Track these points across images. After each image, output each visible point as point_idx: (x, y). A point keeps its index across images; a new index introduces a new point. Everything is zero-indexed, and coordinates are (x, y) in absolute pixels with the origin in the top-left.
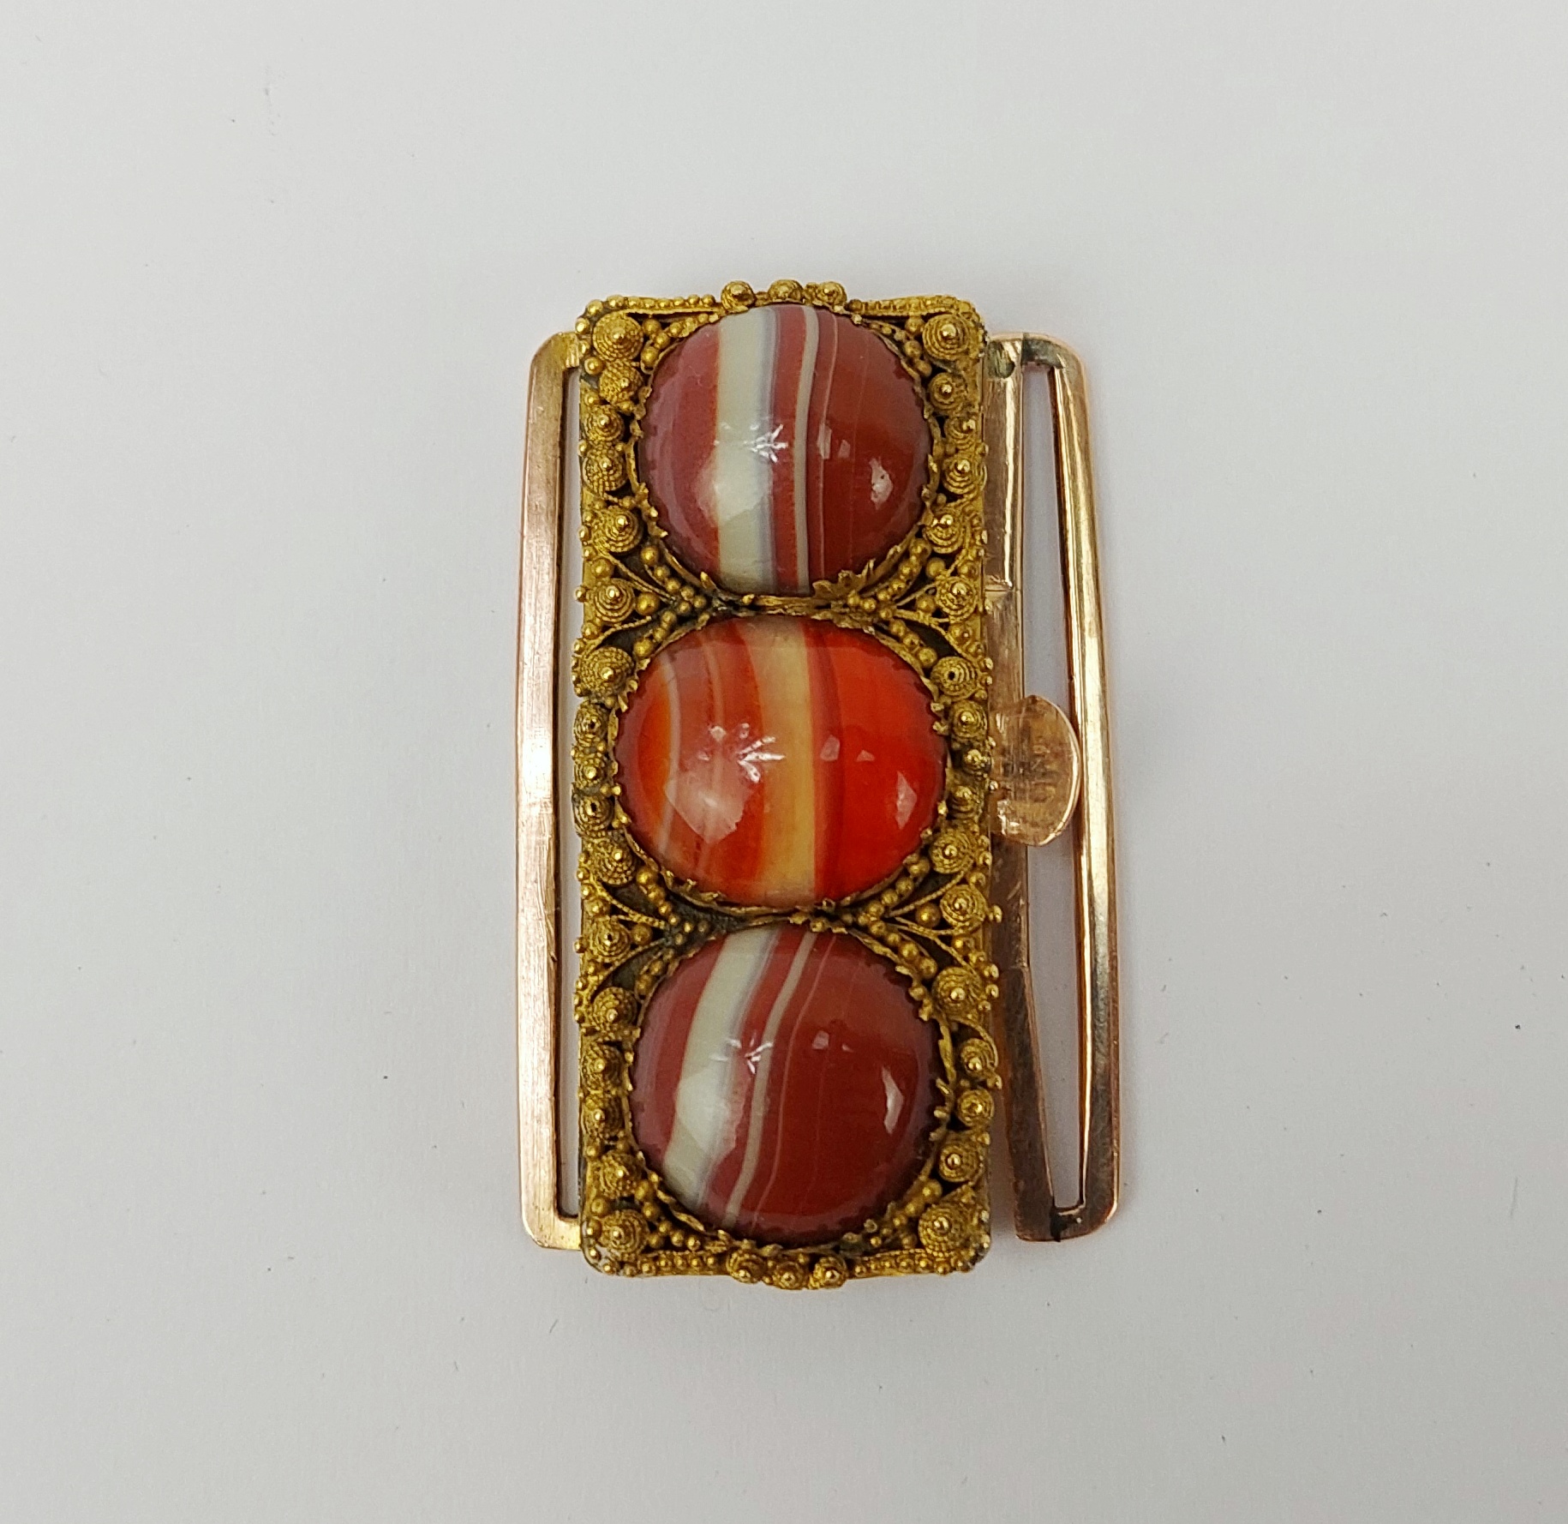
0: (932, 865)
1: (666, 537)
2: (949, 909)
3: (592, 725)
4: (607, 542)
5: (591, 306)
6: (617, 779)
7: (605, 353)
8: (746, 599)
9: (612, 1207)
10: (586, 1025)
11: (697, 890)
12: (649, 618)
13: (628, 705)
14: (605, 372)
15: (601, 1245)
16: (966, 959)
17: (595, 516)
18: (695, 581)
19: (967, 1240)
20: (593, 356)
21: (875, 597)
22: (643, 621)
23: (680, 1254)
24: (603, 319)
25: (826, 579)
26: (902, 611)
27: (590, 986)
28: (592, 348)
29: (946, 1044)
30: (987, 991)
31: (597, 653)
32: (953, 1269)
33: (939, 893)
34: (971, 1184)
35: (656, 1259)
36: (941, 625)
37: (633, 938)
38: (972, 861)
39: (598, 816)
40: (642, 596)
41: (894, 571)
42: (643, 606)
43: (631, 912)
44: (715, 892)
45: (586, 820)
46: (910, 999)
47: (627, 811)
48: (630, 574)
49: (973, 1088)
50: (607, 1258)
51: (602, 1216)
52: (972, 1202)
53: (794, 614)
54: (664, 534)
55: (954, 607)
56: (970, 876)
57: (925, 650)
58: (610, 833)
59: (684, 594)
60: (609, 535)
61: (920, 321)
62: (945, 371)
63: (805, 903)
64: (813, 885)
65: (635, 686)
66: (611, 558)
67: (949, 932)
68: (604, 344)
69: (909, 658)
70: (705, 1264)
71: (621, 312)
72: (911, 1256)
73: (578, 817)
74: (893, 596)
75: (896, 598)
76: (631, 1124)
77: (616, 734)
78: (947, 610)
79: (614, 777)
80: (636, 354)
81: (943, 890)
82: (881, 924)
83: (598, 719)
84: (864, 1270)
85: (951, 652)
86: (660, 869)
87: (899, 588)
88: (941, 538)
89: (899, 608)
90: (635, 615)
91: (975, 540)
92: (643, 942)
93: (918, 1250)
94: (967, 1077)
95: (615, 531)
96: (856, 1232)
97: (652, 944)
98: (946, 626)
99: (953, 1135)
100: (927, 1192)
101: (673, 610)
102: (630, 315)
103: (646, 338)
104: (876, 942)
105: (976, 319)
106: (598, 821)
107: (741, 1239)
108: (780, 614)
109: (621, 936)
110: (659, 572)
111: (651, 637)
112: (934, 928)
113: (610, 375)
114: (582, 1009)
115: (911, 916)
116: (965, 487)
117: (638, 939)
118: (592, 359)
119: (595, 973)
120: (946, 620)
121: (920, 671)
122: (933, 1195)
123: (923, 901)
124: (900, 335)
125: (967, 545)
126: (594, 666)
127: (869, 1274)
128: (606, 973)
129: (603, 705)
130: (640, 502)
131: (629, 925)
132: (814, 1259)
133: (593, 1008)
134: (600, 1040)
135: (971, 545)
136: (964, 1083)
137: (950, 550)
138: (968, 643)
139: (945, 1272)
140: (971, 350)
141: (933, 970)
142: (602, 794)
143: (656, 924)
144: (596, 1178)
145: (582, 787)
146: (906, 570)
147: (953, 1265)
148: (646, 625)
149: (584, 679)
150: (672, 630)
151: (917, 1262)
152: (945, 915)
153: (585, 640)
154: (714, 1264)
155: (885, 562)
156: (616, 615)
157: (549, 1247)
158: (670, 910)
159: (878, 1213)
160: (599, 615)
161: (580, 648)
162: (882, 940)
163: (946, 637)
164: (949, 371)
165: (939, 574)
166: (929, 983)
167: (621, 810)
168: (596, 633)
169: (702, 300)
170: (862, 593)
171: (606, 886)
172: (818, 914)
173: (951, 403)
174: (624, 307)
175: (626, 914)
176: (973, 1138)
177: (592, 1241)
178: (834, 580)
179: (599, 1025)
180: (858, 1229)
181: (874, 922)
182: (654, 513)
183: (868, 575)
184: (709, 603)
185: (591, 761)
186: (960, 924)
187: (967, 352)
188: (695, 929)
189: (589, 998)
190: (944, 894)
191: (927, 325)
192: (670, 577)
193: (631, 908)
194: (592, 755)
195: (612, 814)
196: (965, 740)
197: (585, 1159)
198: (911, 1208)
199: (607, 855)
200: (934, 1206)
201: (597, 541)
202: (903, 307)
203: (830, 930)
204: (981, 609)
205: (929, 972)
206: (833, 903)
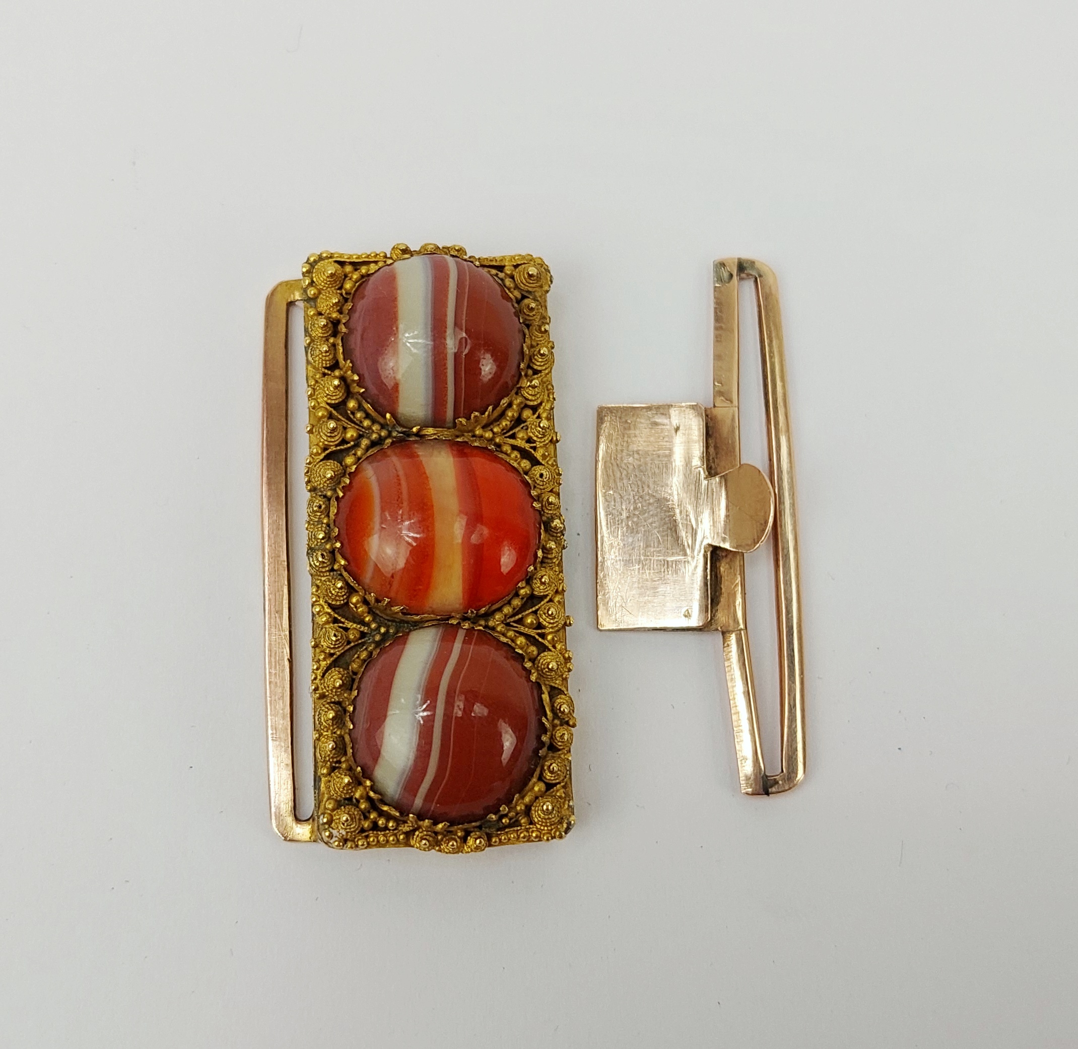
0: (533, 590)
1: (363, 392)
2: (544, 616)
3: (320, 507)
4: (326, 396)
5: (311, 257)
6: (337, 538)
7: (320, 284)
8: (415, 430)
9: (339, 805)
10: (320, 691)
11: (390, 604)
12: (352, 443)
13: (343, 493)
14: (321, 296)
15: (333, 829)
16: (554, 647)
17: (317, 382)
18: (381, 420)
19: (562, 818)
20: (312, 286)
21: (492, 430)
22: (349, 445)
23: (383, 833)
24: (319, 264)
25: (464, 417)
26: (508, 439)
27: (321, 668)
28: (313, 282)
29: (545, 697)
30: (568, 666)
31: (321, 463)
32: (553, 838)
33: (537, 607)
34: (562, 784)
35: (367, 837)
36: (531, 448)
37: (348, 636)
38: (556, 588)
39: (326, 561)
40: (347, 430)
41: (502, 415)
42: (349, 435)
43: (346, 621)
44: (402, 606)
45: (318, 564)
46: (525, 669)
47: (344, 558)
48: (340, 417)
49: (561, 725)
50: (336, 837)
51: (333, 810)
52: (563, 795)
53: (444, 439)
54: (363, 390)
55: (540, 436)
56: (555, 597)
57: (525, 461)
58: (332, 574)
59: (374, 428)
60: (327, 392)
61: (513, 268)
62: (529, 298)
63: (457, 611)
64: (461, 601)
65: (348, 481)
66: (328, 407)
67: (543, 631)
68: (320, 279)
69: (515, 465)
70: (398, 840)
71: (330, 260)
72: (527, 830)
73: (312, 563)
74: (503, 430)
75: (504, 432)
76: (351, 751)
77: (336, 511)
78: (535, 438)
79: (335, 537)
80: (340, 285)
81: (539, 605)
82: (502, 625)
83: (324, 503)
84: (497, 840)
85: (539, 463)
86: (365, 594)
87: (506, 425)
88: (531, 395)
89: (506, 437)
90: (344, 441)
91: (549, 398)
92: (355, 639)
93: (531, 826)
94: (558, 718)
95: (332, 389)
96: (495, 814)
97: (360, 641)
98: (535, 448)
99: (551, 754)
100: (536, 789)
101: (368, 438)
102: (336, 262)
103: (346, 276)
104: (501, 635)
105: (546, 267)
106: (325, 565)
107: (424, 820)
108: (435, 439)
109: (342, 634)
110: (359, 415)
111: (355, 454)
112: (534, 629)
113: (324, 297)
114: (317, 681)
115: (520, 621)
116: (544, 365)
117: (352, 637)
118: (313, 288)
119: (324, 659)
120: (535, 445)
121: (522, 472)
122: (539, 790)
123: (527, 612)
124: (501, 275)
125: (545, 400)
126: (320, 471)
127: (501, 843)
128: (332, 659)
129: (325, 496)
130: (346, 372)
131: (346, 629)
132: (467, 833)
133: (325, 681)
134: (329, 701)
135: (548, 401)
136: (557, 722)
137: (535, 403)
138: (548, 459)
139: (548, 840)
140: (544, 286)
141: (535, 653)
142: (327, 549)
143: (362, 629)
144: (328, 788)
145: (313, 546)
146: (510, 414)
147: (553, 835)
148: (349, 448)
149: (313, 480)
150: (367, 449)
151: (530, 834)
152: (541, 620)
153: (313, 456)
154: (404, 839)
155: (498, 408)
156: (333, 440)
157: (289, 840)
158: (371, 619)
159: (509, 801)
160: (322, 440)
161: (310, 461)
162: (504, 635)
163: (535, 455)
164: (531, 297)
165: (529, 418)
166: (533, 660)
167: (340, 557)
168: (320, 452)
169: (379, 254)
170: (484, 427)
171: (330, 605)
172: (465, 619)
173: (534, 315)
174: (331, 257)
175: (343, 623)
176: (562, 756)
177: (327, 826)
178: (468, 418)
179: (328, 691)
180: (496, 812)
181: (498, 624)
182: (356, 378)
183: (489, 415)
184: (390, 433)
185: (320, 529)
186: (550, 626)
187: (541, 287)
188: (387, 631)
189: (321, 675)
190: (539, 608)
191: (517, 270)
192: (365, 418)
193: (346, 619)
194: (320, 526)
195: (334, 560)
196: (549, 515)
197: (319, 777)
198: (527, 799)
199: (332, 586)
200: (540, 798)
201: (319, 396)
202: (502, 260)
203: (473, 628)
204: (555, 439)
205: (533, 655)
206: (475, 612)
